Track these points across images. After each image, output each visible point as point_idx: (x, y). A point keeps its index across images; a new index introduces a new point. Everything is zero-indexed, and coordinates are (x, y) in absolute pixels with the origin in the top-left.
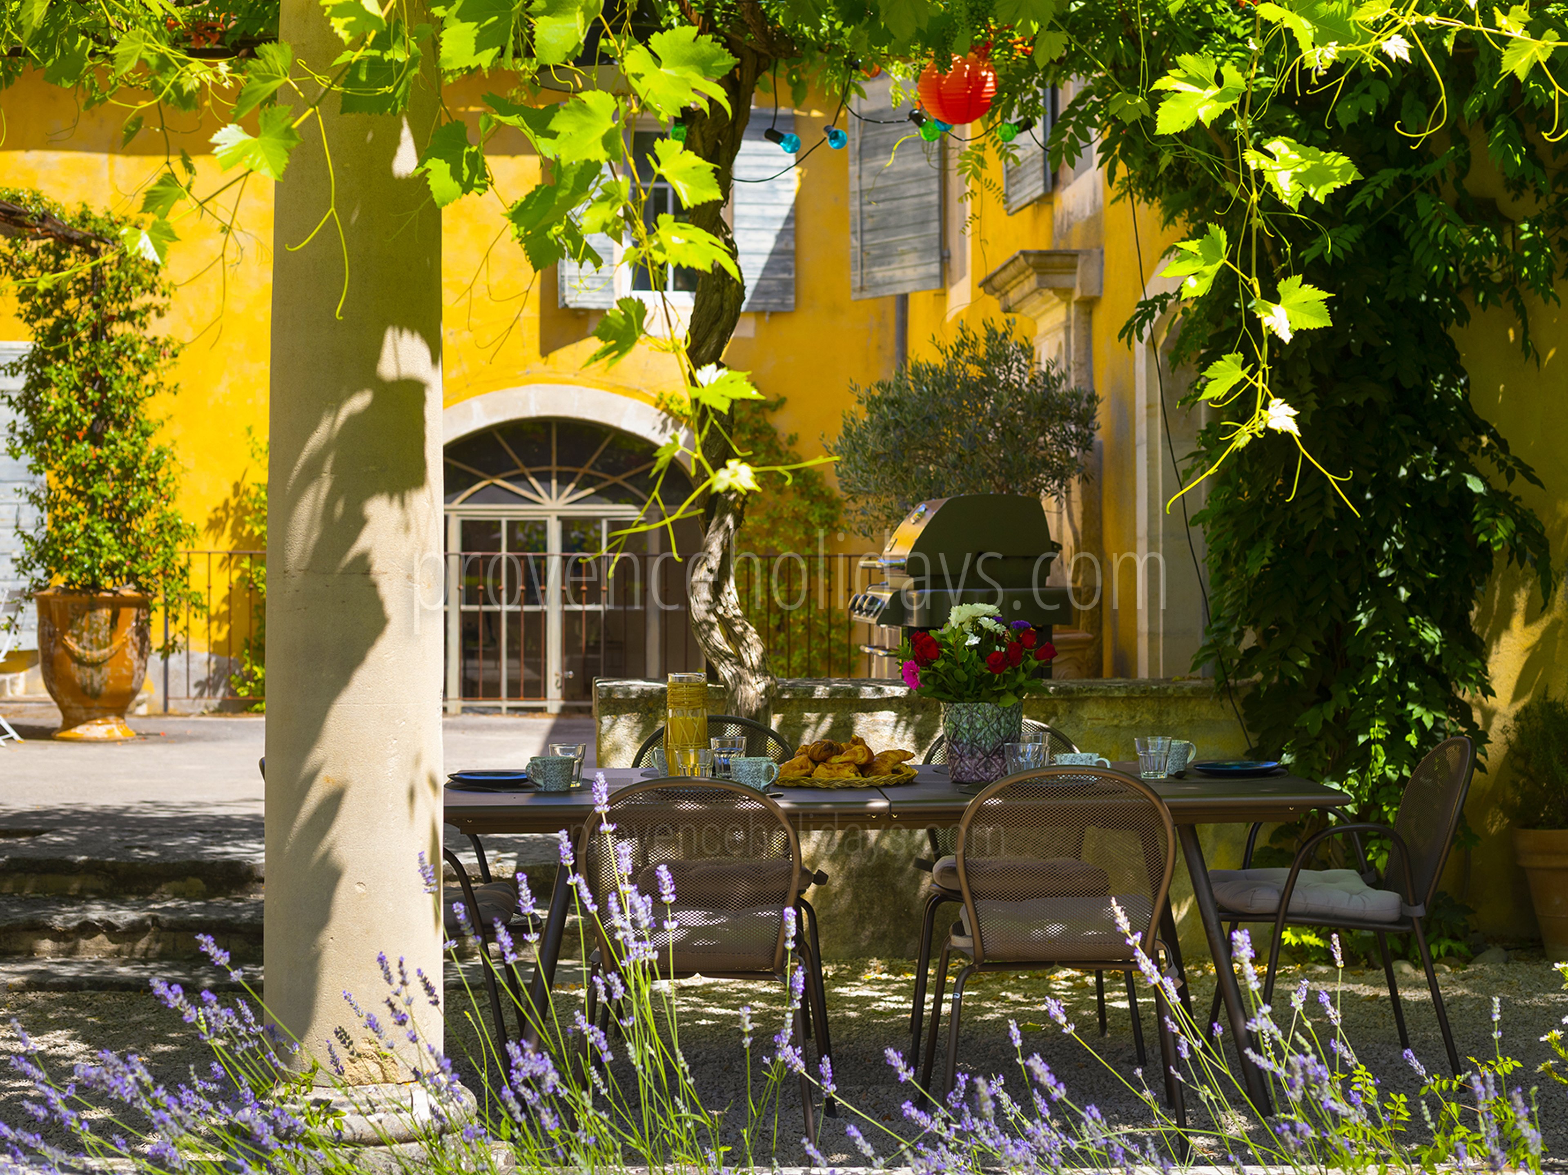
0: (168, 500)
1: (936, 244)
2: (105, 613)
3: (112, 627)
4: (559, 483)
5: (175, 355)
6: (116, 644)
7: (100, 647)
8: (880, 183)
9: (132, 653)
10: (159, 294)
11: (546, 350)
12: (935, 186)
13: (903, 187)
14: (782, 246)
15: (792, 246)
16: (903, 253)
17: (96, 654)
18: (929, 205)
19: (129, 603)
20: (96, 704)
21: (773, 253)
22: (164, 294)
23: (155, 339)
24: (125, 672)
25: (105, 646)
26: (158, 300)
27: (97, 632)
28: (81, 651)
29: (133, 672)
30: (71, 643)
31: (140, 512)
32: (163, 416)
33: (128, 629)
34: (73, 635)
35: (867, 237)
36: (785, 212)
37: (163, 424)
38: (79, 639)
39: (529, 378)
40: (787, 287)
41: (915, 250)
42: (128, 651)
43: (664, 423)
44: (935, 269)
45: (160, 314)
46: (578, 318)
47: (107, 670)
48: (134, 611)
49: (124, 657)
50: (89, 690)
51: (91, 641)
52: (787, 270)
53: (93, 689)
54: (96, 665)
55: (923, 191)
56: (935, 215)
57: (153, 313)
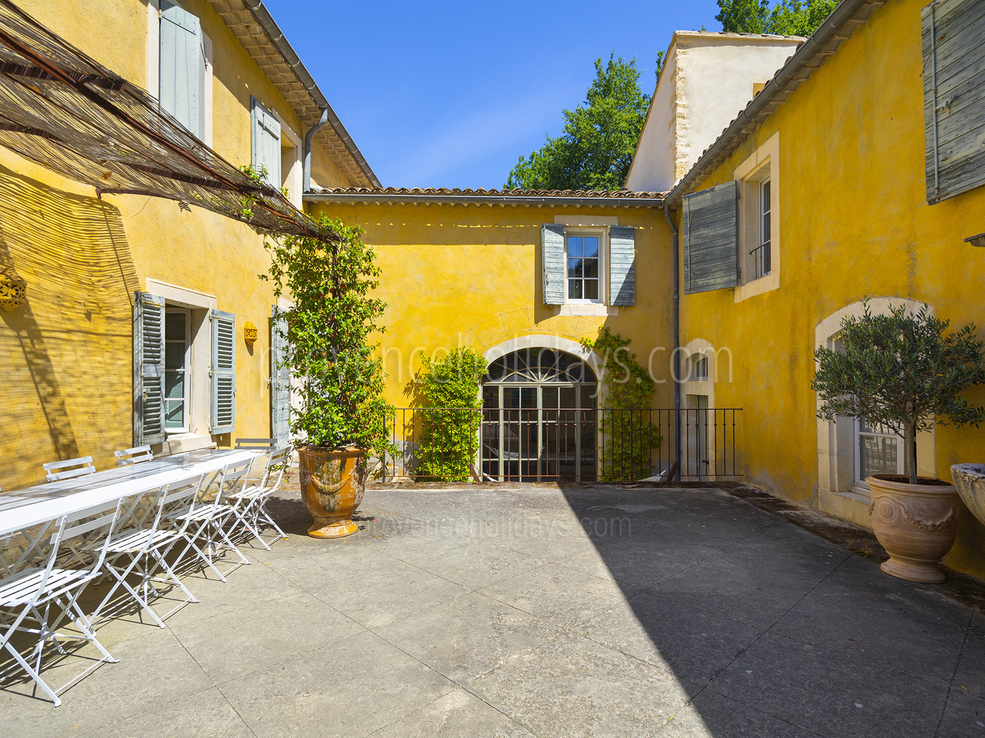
0: (377, 392)
1: (735, 266)
2: (337, 462)
3: (341, 470)
4: (542, 373)
5: (382, 310)
6: (344, 481)
7: (334, 483)
8: (701, 241)
9: (354, 484)
10: (372, 274)
11: (536, 322)
12: (734, 239)
13: (714, 242)
14: (629, 280)
15: (633, 280)
16: (714, 272)
17: (331, 487)
18: (731, 248)
19: (352, 455)
20: (332, 515)
21: (625, 282)
22: (375, 275)
23: (371, 301)
24: (350, 496)
25: (337, 483)
26: (371, 278)
27: (332, 473)
28: (322, 485)
29: (355, 495)
30: (317, 481)
31: (361, 399)
32: (375, 344)
33: (352, 470)
34: (317, 476)
35: (693, 266)
36: (629, 266)
37: (375, 348)
38: (321, 478)
39: (530, 332)
40: (632, 296)
41: (722, 270)
42: (351, 483)
43: (584, 349)
44: (734, 277)
45: (373, 287)
46: (550, 308)
47: (338, 496)
48: (355, 459)
49: (350, 488)
50: (327, 508)
51: (328, 479)
52: (632, 289)
53: (330, 507)
54: (331, 493)
55: (726, 242)
56: (735, 253)
57: (370, 286)
